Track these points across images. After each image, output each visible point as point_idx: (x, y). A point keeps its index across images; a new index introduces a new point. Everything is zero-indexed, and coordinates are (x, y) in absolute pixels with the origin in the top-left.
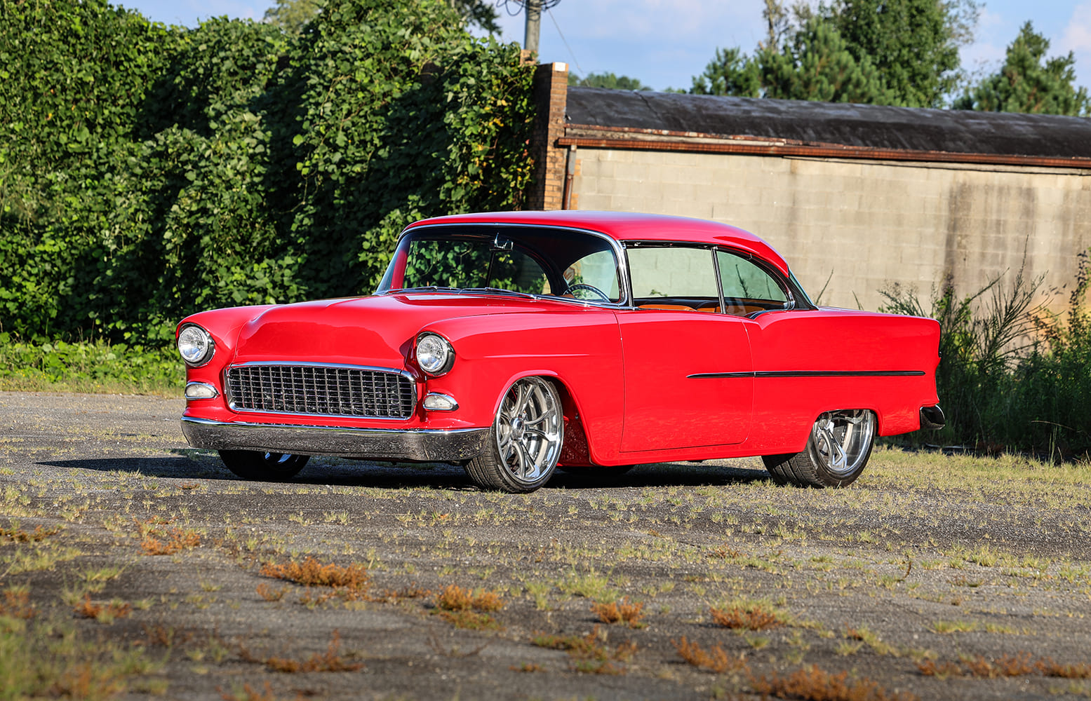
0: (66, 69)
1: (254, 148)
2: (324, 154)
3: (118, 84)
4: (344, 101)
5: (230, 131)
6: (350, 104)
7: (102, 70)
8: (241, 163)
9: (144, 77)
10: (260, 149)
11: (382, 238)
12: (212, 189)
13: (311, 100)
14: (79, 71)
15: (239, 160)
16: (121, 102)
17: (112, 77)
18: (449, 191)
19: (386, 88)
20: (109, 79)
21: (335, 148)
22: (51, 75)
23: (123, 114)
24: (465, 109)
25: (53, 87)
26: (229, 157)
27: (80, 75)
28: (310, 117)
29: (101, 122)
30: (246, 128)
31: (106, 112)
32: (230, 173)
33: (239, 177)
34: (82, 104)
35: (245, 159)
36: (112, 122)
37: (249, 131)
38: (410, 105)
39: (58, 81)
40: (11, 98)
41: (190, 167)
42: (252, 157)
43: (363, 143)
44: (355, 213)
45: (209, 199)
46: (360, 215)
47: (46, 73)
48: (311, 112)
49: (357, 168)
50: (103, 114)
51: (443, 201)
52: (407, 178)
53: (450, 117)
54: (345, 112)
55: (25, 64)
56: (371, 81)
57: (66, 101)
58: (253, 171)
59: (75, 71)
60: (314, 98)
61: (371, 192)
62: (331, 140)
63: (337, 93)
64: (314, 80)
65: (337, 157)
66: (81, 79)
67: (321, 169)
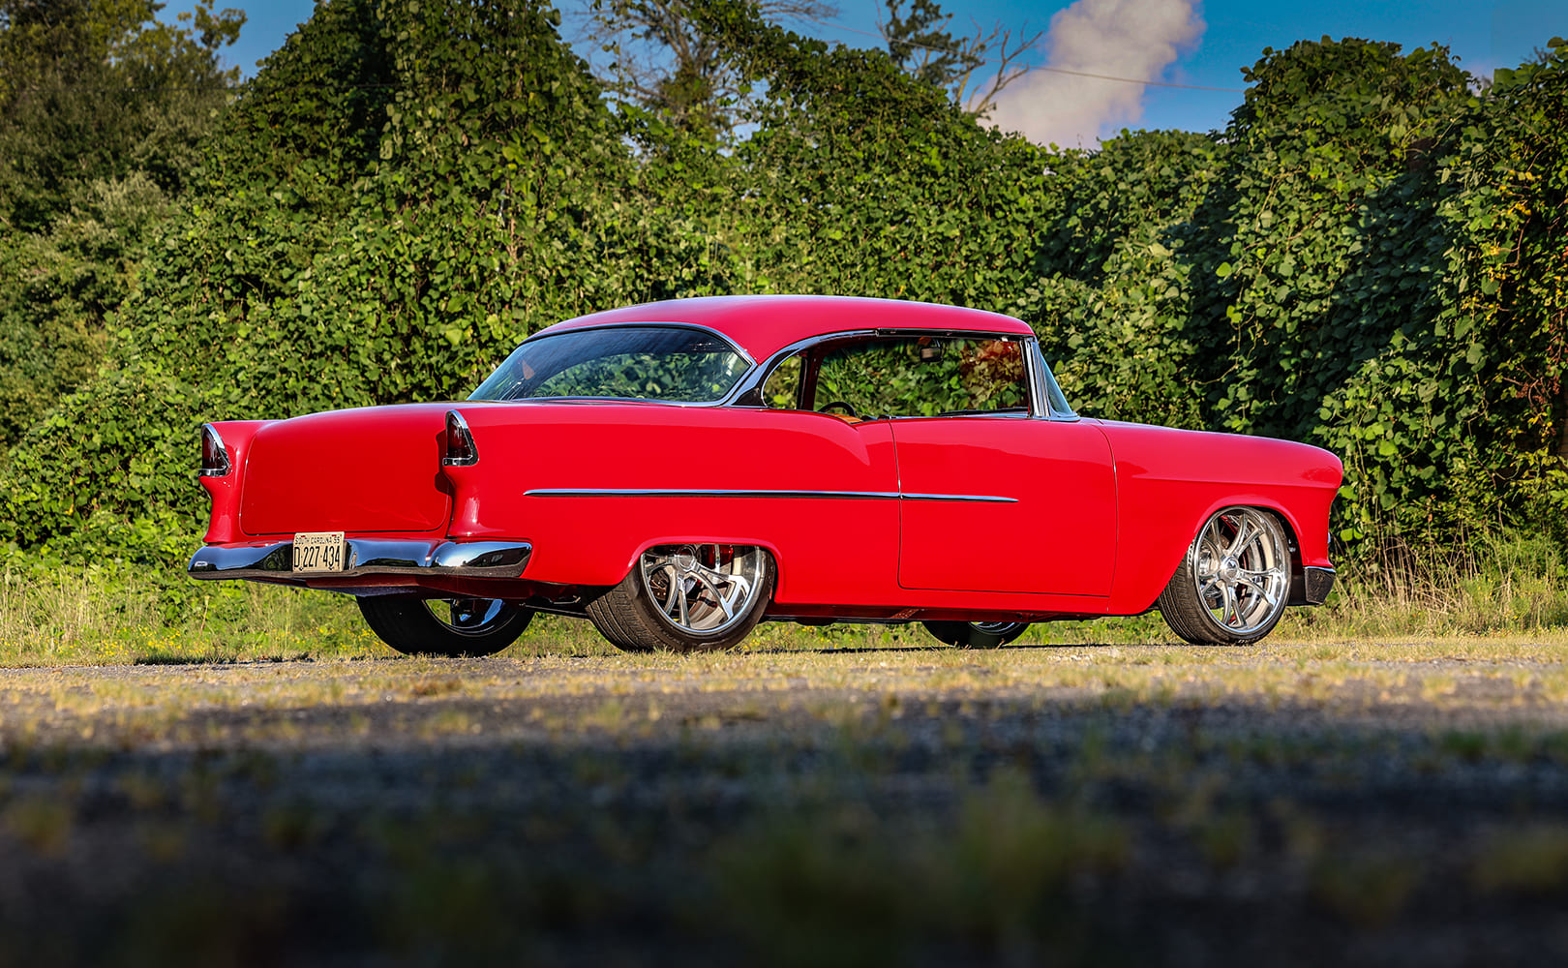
0: (920, 222)
1: (1163, 294)
2: (1265, 290)
3: (993, 238)
4: (1291, 208)
5: (1129, 272)
6: (1300, 212)
7: (971, 219)
8: (1145, 317)
9: (1030, 226)
10: (1173, 293)
11: (1349, 404)
12: (1103, 358)
13: (1243, 211)
14: (940, 222)
15: (1143, 312)
16: (998, 263)
17: (986, 228)
18: (1449, 323)
19: (1354, 186)
20: (981, 232)
21: (1280, 281)
22: (900, 231)
23: (1001, 279)
24: (1468, 192)
25: (904, 248)
26: (1127, 310)
27: (940, 229)
28: (1241, 237)
29: (973, 293)
30: (1153, 267)
31: (979, 279)
32: (1129, 333)
33: (1142, 337)
34: (944, 269)
35: (1151, 310)
36: (987, 293)
37: (1156, 270)
38: (1391, 206)
39: (910, 238)
40: (846, 266)
41: (1073, 330)
42: (1161, 306)
43: (1321, 269)
44: (1314, 374)
45: (1100, 372)
46: (1321, 378)
47: (893, 228)
48: (1243, 229)
49: (1313, 307)
50: (975, 282)
51: (1443, 340)
52: (1388, 314)
53: (1448, 210)
54: (1292, 225)
55: (863, 220)
56: (1332, 177)
57: (922, 266)
58: (1162, 326)
59: (934, 223)
60: (1246, 207)
61: (1337, 341)
62: (1273, 270)
63: (1280, 197)
64: (1246, 182)
65: (1283, 293)
66: (942, 234)
67: (1261, 313)
